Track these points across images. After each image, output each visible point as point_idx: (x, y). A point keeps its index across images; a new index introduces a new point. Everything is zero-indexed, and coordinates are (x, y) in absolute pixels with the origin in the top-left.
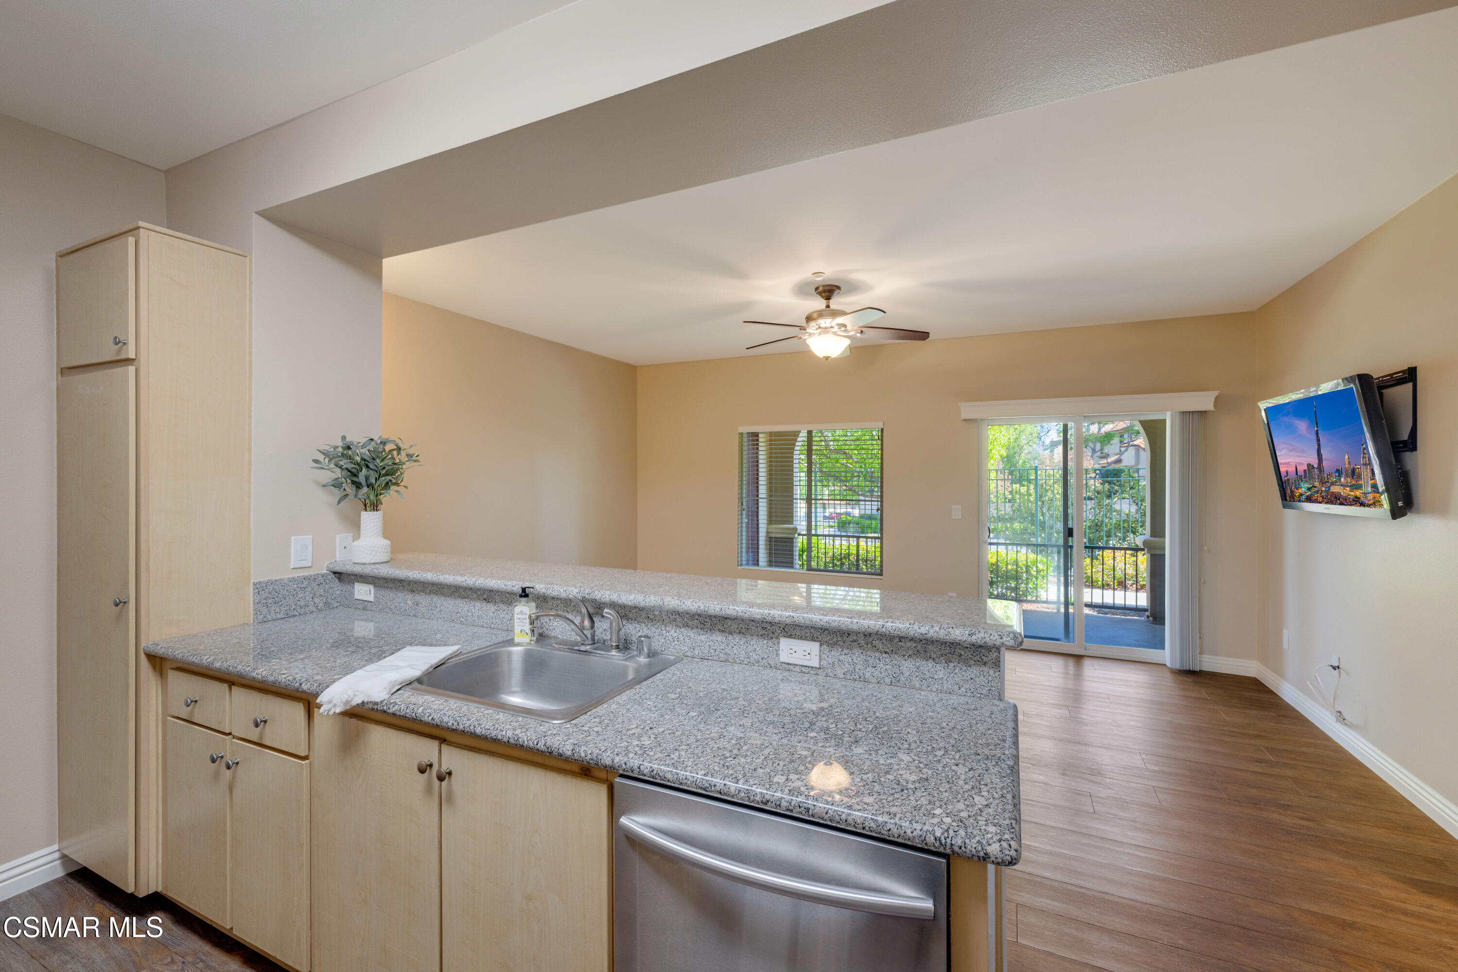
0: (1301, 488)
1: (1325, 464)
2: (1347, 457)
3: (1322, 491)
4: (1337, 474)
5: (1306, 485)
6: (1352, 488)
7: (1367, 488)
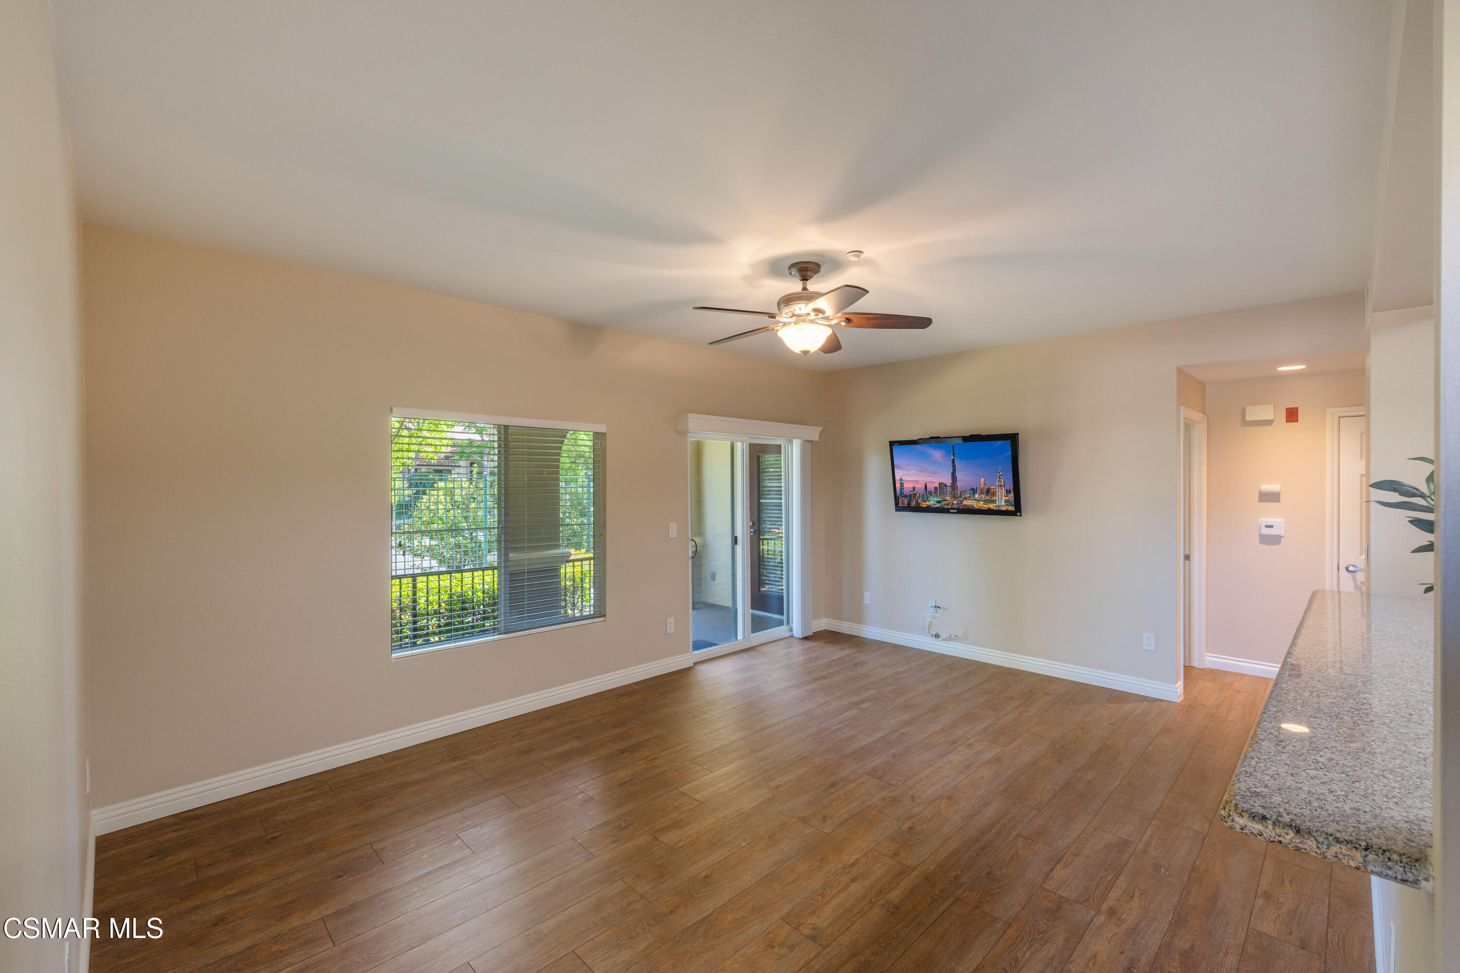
0: (929, 501)
1: (959, 484)
2: (982, 480)
3: (953, 504)
4: (971, 492)
5: (935, 499)
6: (986, 502)
7: (1002, 501)
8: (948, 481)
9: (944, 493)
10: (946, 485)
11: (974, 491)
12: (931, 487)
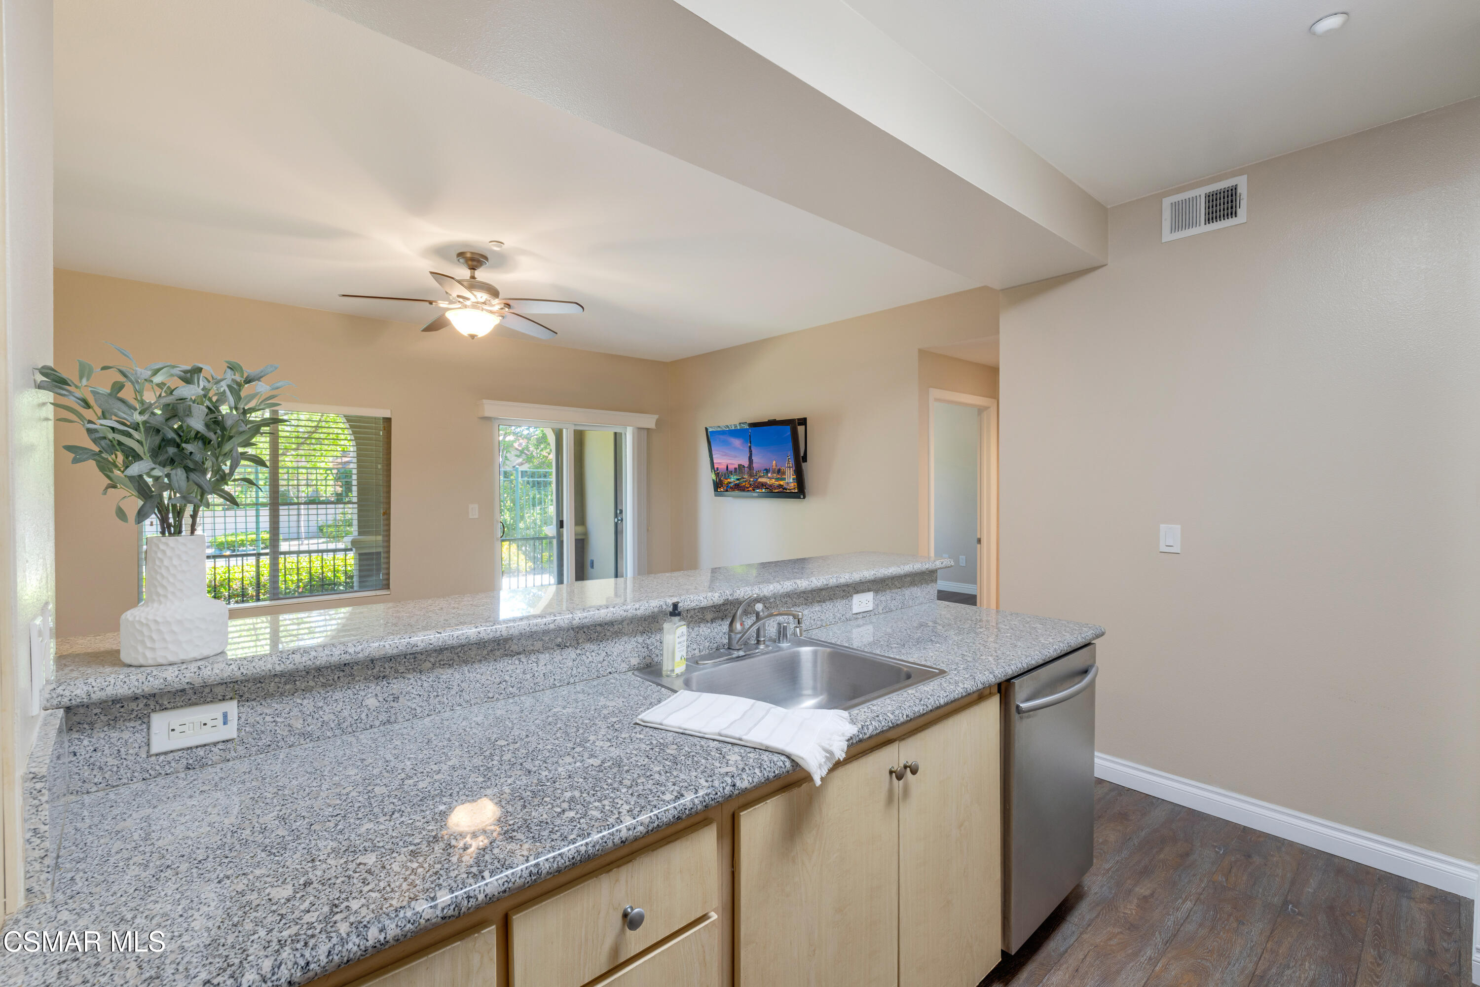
0: (730, 478)
1: (754, 465)
2: (774, 462)
3: (750, 481)
4: (765, 471)
5: (735, 477)
6: (777, 479)
7: (790, 480)
8: (746, 463)
9: (742, 473)
10: (744, 466)
11: (767, 471)
12: (731, 468)
